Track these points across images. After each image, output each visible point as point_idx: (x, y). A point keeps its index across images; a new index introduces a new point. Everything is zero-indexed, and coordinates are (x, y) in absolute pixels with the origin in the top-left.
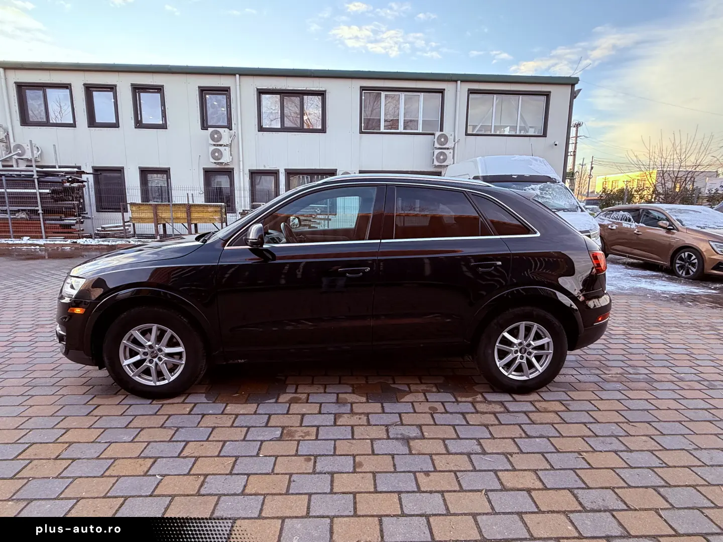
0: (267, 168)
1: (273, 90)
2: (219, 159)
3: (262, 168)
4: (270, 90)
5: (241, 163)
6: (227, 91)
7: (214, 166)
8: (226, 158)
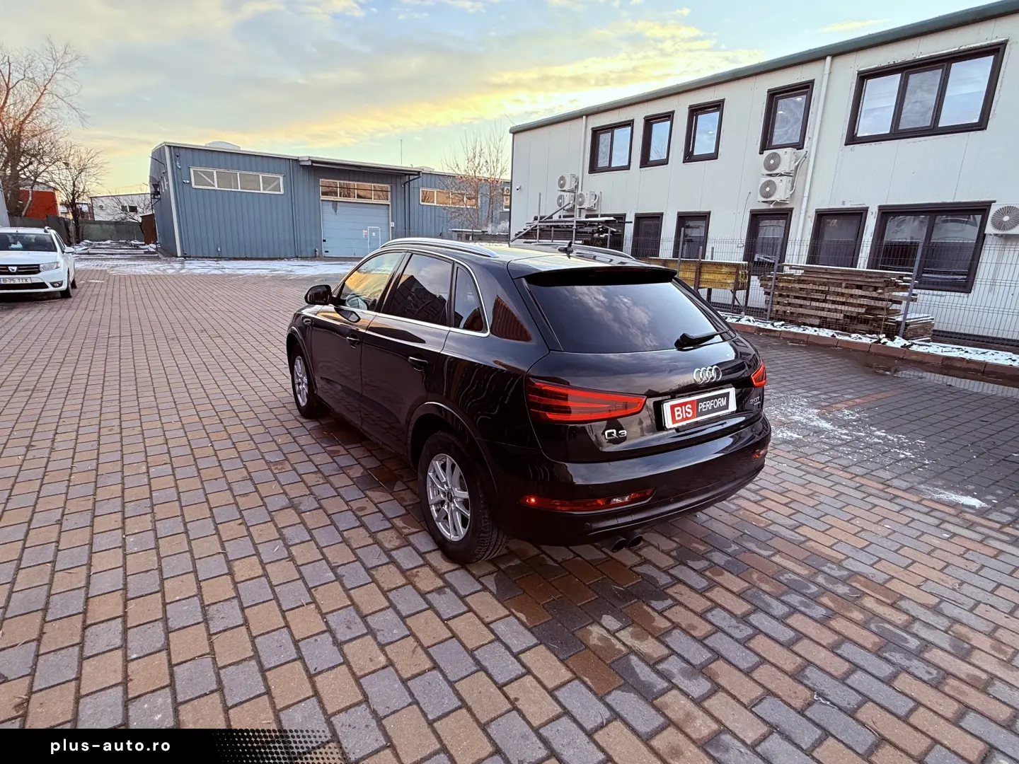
0: (848, 205)
1: (889, 66)
2: (770, 196)
3: (838, 205)
4: (883, 68)
5: (805, 199)
6: (808, 87)
7: (765, 206)
8: (781, 193)
